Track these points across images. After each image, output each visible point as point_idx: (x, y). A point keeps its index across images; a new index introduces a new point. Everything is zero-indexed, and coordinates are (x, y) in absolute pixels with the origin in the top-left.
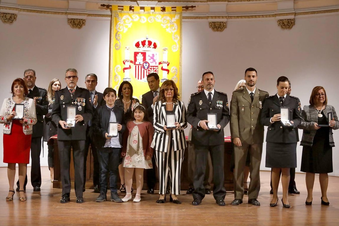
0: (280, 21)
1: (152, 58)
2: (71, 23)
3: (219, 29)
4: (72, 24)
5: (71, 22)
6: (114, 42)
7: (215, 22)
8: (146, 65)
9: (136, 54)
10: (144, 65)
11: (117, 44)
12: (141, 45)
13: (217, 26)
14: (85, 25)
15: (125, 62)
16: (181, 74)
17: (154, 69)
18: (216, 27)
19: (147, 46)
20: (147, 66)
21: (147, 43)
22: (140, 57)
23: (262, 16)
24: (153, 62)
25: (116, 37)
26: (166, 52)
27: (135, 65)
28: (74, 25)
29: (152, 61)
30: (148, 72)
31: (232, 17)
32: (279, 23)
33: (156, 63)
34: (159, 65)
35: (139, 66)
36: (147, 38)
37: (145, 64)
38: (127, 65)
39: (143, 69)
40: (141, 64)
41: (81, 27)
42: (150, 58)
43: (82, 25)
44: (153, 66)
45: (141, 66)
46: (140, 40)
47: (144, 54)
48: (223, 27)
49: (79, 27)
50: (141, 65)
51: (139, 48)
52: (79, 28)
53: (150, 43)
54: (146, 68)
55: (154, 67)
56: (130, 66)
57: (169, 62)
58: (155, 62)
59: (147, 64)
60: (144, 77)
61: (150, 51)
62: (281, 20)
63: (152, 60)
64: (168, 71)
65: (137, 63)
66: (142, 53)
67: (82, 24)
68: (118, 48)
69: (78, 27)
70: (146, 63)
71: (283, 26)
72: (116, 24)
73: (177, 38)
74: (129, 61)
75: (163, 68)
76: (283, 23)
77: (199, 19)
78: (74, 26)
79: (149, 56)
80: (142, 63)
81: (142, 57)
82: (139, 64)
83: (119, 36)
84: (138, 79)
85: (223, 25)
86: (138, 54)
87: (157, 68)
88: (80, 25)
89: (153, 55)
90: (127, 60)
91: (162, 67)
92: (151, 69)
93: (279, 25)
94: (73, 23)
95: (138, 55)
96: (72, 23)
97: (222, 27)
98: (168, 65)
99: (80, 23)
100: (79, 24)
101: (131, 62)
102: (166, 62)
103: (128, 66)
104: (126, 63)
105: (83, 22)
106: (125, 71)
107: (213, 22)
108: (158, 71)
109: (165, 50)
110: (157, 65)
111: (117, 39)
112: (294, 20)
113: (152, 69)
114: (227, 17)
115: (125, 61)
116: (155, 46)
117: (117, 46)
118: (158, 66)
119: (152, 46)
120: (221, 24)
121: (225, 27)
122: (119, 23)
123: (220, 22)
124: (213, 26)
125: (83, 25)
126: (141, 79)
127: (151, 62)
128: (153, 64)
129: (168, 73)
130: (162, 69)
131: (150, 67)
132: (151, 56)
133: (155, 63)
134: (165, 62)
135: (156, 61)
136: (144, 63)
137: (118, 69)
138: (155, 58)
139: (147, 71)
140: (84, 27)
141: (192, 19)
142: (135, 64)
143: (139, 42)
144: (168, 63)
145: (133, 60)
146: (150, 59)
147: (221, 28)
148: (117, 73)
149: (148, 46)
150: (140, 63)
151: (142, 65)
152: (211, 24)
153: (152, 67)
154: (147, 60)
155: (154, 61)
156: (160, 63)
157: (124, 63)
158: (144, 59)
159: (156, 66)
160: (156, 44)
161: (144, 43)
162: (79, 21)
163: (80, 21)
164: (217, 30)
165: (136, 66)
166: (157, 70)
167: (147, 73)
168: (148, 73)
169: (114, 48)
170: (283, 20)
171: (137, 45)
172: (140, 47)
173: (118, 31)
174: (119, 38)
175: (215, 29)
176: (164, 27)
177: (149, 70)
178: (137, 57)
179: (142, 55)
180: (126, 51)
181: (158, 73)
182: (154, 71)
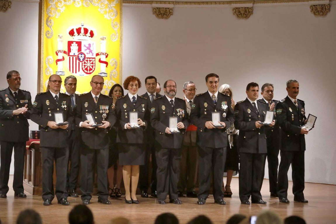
0: (235, 10)
1: (89, 48)
3: (165, 16)
6: (44, 29)
7: (160, 8)
8: (81, 57)
9: (70, 43)
11: (48, 31)
12: (76, 33)
13: (162, 12)
14: (10, 8)
15: (58, 52)
16: (121, 67)
17: (90, 61)
18: (161, 14)
19: (82, 35)
20: (83, 57)
21: (82, 31)
22: (74, 48)
23: (214, 3)
25: (47, 23)
26: (105, 41)
29: (88, 52)
30: (83, 64)
31: (179, 3)
32: (235, 11)
33: (93, 54)
35: (73, 58)
36: (82, 25)
37: (80, 56)
38: (60, 56)
39: (78, 61)
40: (75, 55)
41: (6, 10)
42: (86, 48)
43: (7, 8)
44: (90, 58)
45: (76, 58)
46: (75, 28)
47: (79, 44)
48: (169, 13)
50: (76, 56)
51: (73, 37)
52: (4, 12)
53: (86, 31)
54: (81, 60)
55: (91, 59)
56: (63, 57)
57: (107, 53)
58: (92, 53)
59: (83, 56)
60: (79, 71)
61: (85, 40)
62: (237, 8)
63: (88, 51)
64: (106, 63)
65: (71, 54)
66: (77, 42)
67: (7, 6)
68: (49, 35)
69: (4, 10)
70: (81, 55)
71: (239, 15)
72: (47, 7)
73: (117, 25)
74: (62, 52)
75: (102, 60)
76: (239, 12)
77: (141, 4)
79: (85, 46)
80: (77, 54)
81: (77, 48)
82: (73, 55)
83: (50, 22)
84: (73, 72)
85: (169, 11)
86: (73, 43)
87: (94, 59)
89: (90, 45)
91: (100, 59)
92: (87, 61)
93: (235, 13)
95: (72, 44)
98: (107, 57)
99: (5, 5)
100: (4, 7)
101: (65, 52)
102: (105, 54)
103: (61, 58)
104: (59, 54)
105: (8, 4)
106: (58, 63)
107: (157, 8)
108: (95, 64)
109: (103, 39)
110: (94, 56)
111: (48, 26)
112: (252, 8)
113: (89, 61)
114: (175, 3)
115: (57, 52)
116: (92, 35)
117: (48, 34)
118: (95, 58)
119: (89, 34)
120: (166, 10)
121: (171, 13)
122: (50, 6)
123: (166, 8)
124: (157, 12)
126: (76, 72)
127: (87, 53)
128: (90, 56)
129: (107, 66)
130: (100, 61)
131: (86, 59)
132: (87, 46)
133: (92, 54)
134: (103, 53)
135: (93, 52)
136: (79, 54)
137: (50, 61)
138: (91, 48)
139: (82, 63)
140: (9, 10)
141: (133, 3)
142: (69, 55)
143: (73, 29)
144: (106, 55)
145: (67, 50)
146: (86, 50)
147: (166, 15)
148: (48, 66)
149: (84, 34)
150: (74, 54)
151: (77, 57)
152: (155, 10)
153: (89, 59)
154: (83, 51)
155: (91, 51)
156: (97, 55)
157: (57, 54)
158: (80, 49)
159: (93, 58)
160: (94, 32)
161: (79, 31)
162: (3, 3)
163: (5, 3)
164: (162, 17)
165: (70, 58)
166: (94, 63)
167: (82, 65)
169: (45, 36)
170: (239, 8)
171: (72, 33)
172: (74, 35)
173: (49, 16)
174: (50, 25)
175: (160, 16)
176: (101, 12)
177: (85, 62)
178: (71, 46)
179: (77, 44)
180: (59, 39)
181: (95, 66)
182: (91, 64)
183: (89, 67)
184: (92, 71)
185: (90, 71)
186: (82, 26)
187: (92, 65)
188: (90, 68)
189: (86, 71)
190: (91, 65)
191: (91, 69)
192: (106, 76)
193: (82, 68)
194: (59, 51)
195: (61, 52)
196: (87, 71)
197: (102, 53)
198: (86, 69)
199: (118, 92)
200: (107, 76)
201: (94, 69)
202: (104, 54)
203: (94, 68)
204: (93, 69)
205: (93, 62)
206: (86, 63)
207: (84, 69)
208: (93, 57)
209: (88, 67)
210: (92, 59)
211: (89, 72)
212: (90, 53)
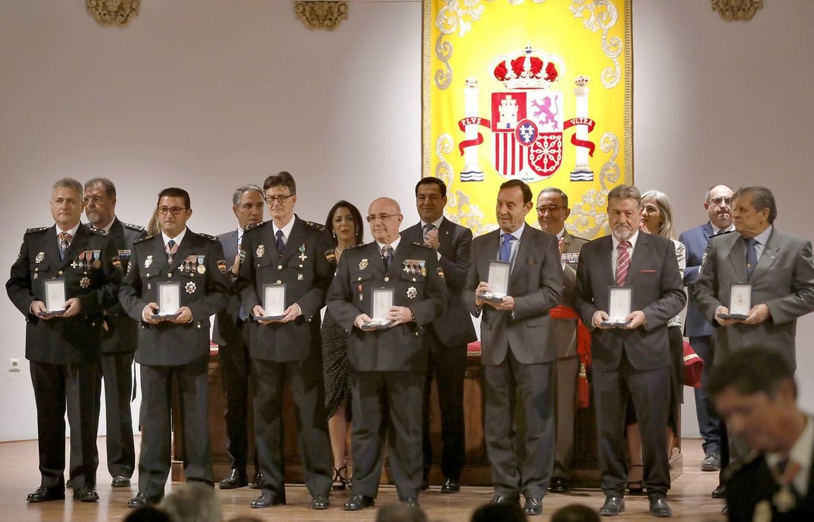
1: (545, 108)
2: (304, 15)
3: (741, 13)
4: (307, 19)
5: (304, 10)
6: (432, 65)
8: (527, 132)
9: (497, 99)
10: (520, 132)
11: (440, 71)
12: (510, 73)
13: (733, 3)
14: (345, 18)
15: (466, 123)
16: (629, 155)
17: (549, 141)
18: (732, 7)
19: (528, 76)
20: (531, 133)
21: (527, 65)
22: (509, 110)
24: (547, 122)
25: (436, 51)
26: (586, 89)
27: (494, 134)
28: (313, 19)
29: (544, 120)
30: (532, 151)
33: (556, 122)
34: (565, 129)
35: (505, 136)
36: (529, 49)
37: (523, 129)
38: (471, 132)
39: (517, 144)
40: (511, 127)
41: (335, 23)
42: (538, 110)
43: (336, 18)
44: (549, 134)
45: (513, 134)
46: (509, 58)
47: (520, 98)
48: (751, 5)
49: (328, 26)
50: (513, 130)
51: (506, 81)
52: (331, 28)
53: (536, 64)
54: (527, 141)
55: (551, 138)
56: (480, 135)
57: (593, 119)
58: (553, 121)
59: (531, 129)
60: (521, 167)
61: (538, 90)
63: (543, 116)
64: (591, 146)
65: (501, 125)
66: (514, 96)
67: (336, 15)
69: (327, 24)
70: (527, 126)
72: (437, 11)
73: (615, 45)
74: (476, 121)
75: (578, 137)
78: (315, 22)
79: (535, 103)
80: (514, 125)
81: (515, 109)
82: (504, 127)
83: (446, 49)
84: (505, 172)
86: (504, 98)
87: (559, 137)
88: (331, 19)
89: (547, 100)
90: (470, 120)
91: (574, 137)
92: (542, 141)
94: (311, 14)
95: (503, 101)
96: (307, 14)
97: (748, 6)
98: (591, 129)
99: (332, 15)
100: (328, 17)
101: (484, 122)
102: (585, 122)
103: (475, 137)
104: (469, 127)
105: (339, 10)
106: (466, 149)
108: (561, 148)
109: (581, 83)
110: (560, 129)
111: (441, 57)
113: (546, 143)
115: (464, 122)
116: (552, 74)
117: (441, 78)
118: (561, 134)
119: (543, 73)
121: (756, 5)
122: (446, 7)
124: (721, 5)
125: (339, 18)
126: (513, 172)
127: (541, 122)
128: (548, 128)
129: (591, 154)
130: (575, 141)
131: (540, 137)
132: (541, 103)
133: (554, 124)
134: (582, 119)
135: (556, 118)
136: (520, 126)
137: (446, 145)
138: (552, 109)
139: (529, 149)
140: (342, 24)
142: (495, 129)
143: (504, 62)
144: (590, 124)
145: (489, 117)
146: (537, 114)
147: (744, 10)
148: (443, 159)
149: (532, 74)
150: (508, 125)
151: (514, 132)
153: (546, 138)
154: (530, 116)
155: (551, 117)
156: (568, 124)
157: (463, 128)
158: (522, 113)
159: (557, 134)
160: (556, 67)
161: (518, 66)
162: (326, 7)
163: (330, 8)
164: (735, 17)
165: (497, 136)
166: (559, 146)
167: (529, 153)
168: (535, 153)
169: (433, 82)
171: (500, 72)
172: (507, 76)
173: (443, 34)
174: (445, 54)
175: (728, 13)
176: (576, 15)
177: (535, 144)
178: (500, 106)
179: (514, 101)
180: (468, 90)
181: (561, 154)
182: (551, 148)
183: (548, 156)
184: (554, 167)
185: (548, 168)
186: (528, 52)
187: (554, 151)
188: (549, 160)
189: (538, 168)
190: (551, 151)
191: (551, 163)
192: (591, 178)
193: (530, 161)
194: (467, 120)
195: (474, 122)
196: (543, 168)
197: (579, 120)
198: (540, 163)
199: (343, 222)
200: (592, 180)
201: (560, 162)
202: (583, 121)
203: (559, 159)
204: (557, 163)
205: (556, 143)
206: (540, 148)
207: (533, 163)
208: (556, 131)
209: (544, 156)
210: (554, 137)
211: (545, 170)
212: (550, 121)
